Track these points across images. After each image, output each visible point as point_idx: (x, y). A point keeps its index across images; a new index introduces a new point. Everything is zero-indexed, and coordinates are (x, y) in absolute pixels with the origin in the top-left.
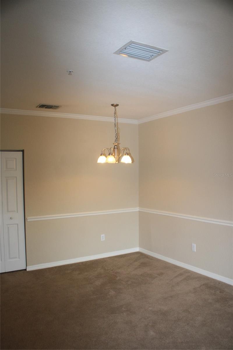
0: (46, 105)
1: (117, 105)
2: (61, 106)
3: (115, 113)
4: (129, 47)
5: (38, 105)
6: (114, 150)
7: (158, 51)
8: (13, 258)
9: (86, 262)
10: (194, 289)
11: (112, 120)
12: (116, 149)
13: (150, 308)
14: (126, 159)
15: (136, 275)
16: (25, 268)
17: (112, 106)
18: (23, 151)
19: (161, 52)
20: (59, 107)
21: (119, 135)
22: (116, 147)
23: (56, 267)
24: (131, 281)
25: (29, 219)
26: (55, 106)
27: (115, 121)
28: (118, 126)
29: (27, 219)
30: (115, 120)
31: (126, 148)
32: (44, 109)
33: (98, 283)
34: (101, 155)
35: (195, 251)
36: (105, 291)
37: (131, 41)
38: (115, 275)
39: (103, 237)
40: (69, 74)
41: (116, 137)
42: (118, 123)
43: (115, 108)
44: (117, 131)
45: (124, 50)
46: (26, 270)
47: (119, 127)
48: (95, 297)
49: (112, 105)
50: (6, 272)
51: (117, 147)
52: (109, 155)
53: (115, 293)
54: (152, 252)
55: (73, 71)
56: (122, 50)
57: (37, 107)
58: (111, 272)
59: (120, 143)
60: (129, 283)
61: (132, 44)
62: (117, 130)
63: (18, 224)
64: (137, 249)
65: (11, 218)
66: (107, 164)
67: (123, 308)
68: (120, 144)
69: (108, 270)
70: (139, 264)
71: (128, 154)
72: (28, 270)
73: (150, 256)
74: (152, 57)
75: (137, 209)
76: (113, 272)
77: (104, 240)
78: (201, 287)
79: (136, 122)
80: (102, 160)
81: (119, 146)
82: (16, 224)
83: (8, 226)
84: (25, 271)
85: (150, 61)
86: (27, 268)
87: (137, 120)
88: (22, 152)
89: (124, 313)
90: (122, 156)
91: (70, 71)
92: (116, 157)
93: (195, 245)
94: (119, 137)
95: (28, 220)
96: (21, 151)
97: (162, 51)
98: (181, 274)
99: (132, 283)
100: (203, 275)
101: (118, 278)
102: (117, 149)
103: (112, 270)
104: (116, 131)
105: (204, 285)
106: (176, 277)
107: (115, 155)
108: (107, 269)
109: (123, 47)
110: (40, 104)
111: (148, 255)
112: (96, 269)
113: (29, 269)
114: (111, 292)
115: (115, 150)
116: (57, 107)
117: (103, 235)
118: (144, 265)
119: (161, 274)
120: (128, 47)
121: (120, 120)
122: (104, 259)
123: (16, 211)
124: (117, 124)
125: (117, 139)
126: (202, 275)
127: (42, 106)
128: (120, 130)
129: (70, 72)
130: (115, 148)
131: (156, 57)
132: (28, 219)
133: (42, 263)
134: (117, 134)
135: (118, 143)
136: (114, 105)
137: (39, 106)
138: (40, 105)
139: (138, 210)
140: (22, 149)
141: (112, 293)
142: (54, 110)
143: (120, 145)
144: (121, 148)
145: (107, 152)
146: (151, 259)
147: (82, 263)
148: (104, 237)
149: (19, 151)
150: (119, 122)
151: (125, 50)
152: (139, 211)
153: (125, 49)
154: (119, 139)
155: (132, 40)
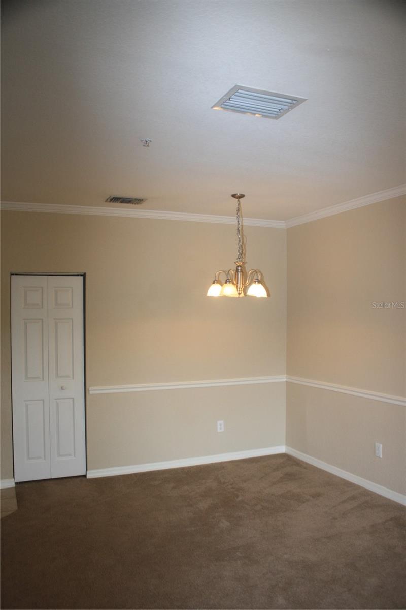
0: (121, 197)
1: (242, 196)
2: (146, 200)
3: (238, 210)
4: (235, 96)
5: (108, 197)
6: (236, 274)
7: (290, 101)
8: (66, 455)
9: (190, 468)
10: (373, 526)
11: (233, 220)
12: (240, 272)
13: (285, 556)
14: (257, 291)
15: (272, 495)
16: (85, 474)
17: (233, 198)
18: (84, 275)
19: (295, 102)
20: (142, 200)
21: (245, 247)
22: (239, 268)
23: (136, 475)
24: (262, 506)
25: (93, 390)
26: (135, 199)
27: (239, 224)
28: (242, 233)
29: (88, 390)
30: (238, 222)
31: (256, 272)
32: (118, 204)
33: (203, 505)
34: (214, 283)
35: (381, 457)
36: (213, 520)
37: (236, 85)
38: (236, 492)
39: (220, 426)
40: (144, 146)
41: (240, 251)
42: (242, 226)
43: (239, 201)
44: (241, 241)
45: (228, 101)
46: (85, 476)
47: (244, 234)
48: (193, 529)
49: (234, 196)
50: (52, 478)
51: (241, 270)
52: (226, 283)
53: (229, 524)
54: (308, 456)
55: (151, 140)
56: (225, 102)
57: (106, 201)
58: (230, 487)
59: (246, 261)
60: (259, 507)
61: (239, 91)
62: (241, 239)
63: (73, 399)
64: (282, 449)
65: (62, 388)
66: (225, 299)
67: (238, 553)
68: (246, 263)
69: (224, 483)
70: (281, 475)
71: (259, 282)
72: (89, 476)
73: (302, 461)
74: (282, 111)
75: (283, 378)
76: (233, 488)
77: (223, 430)
78: (386, 523)
79: (281, 225)
80: (215, 291)
81: (245, 268)
82: (71, 398)
83: (58, 401)
84: (84, 479)
85: (280, 119)
86: (88, 472)
87: (284, 221)
88: (82, 277)
89: (239, 562)
90: (250, 284)
91: (147, 139)
92: (239, 287)
93: (381, 446)
94: (245, 251)
95: (91, 392)
96: (81, 275)
97: (296, 100)
98: (353, 498)
99: (263, 509)
100: (394, 502)
101: (240, 498)
102: (242, 272)
103: (231, 485)
104: (239, 241)
105: (391, 519)
106: (343, 502)
107: (237, 283)
108: (222, 481)
109: (225, 95)
110: (110, 197)
111: (300, 460)
112: (204, 481)
113: (91, 475)
114: (223, 522)
115: (238, 274)
116: (140, 200)
117: (222, 422)
118: (290, 477)
119: (317, 495)
120: (233, 96)
121: (246, 222)
122: (221, 463)
123: (72, 376)
124: (242, 229)
125: (242, 254)
126: (391, 500)
127: (115, 200)
128: (246, 238)
129: (146, 141)
130: (237, 271)
131: (287, 111)
132: (91, 390)
133: (112, 466)
134: (241, 245)
135: (243, 263)
136: (237, 196)
137: (109, 200)
138: (112, 197)
139: (285, 380)
140: (82, 272)
141: (225, 524)
142: (136, 205)
143: (246, 266)
144: (247, 271)
145: (223, 278)
146: (305, 468)
147: (183, 469)
148: (223, 426)
149: (78, 275)
150: (244, 224)
151: (230, 102)
152: (287, 382)
153: (230, 100)
154: (245, 255)
155: (238, 84)
